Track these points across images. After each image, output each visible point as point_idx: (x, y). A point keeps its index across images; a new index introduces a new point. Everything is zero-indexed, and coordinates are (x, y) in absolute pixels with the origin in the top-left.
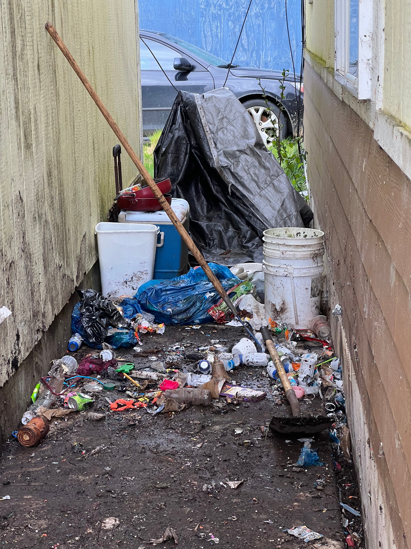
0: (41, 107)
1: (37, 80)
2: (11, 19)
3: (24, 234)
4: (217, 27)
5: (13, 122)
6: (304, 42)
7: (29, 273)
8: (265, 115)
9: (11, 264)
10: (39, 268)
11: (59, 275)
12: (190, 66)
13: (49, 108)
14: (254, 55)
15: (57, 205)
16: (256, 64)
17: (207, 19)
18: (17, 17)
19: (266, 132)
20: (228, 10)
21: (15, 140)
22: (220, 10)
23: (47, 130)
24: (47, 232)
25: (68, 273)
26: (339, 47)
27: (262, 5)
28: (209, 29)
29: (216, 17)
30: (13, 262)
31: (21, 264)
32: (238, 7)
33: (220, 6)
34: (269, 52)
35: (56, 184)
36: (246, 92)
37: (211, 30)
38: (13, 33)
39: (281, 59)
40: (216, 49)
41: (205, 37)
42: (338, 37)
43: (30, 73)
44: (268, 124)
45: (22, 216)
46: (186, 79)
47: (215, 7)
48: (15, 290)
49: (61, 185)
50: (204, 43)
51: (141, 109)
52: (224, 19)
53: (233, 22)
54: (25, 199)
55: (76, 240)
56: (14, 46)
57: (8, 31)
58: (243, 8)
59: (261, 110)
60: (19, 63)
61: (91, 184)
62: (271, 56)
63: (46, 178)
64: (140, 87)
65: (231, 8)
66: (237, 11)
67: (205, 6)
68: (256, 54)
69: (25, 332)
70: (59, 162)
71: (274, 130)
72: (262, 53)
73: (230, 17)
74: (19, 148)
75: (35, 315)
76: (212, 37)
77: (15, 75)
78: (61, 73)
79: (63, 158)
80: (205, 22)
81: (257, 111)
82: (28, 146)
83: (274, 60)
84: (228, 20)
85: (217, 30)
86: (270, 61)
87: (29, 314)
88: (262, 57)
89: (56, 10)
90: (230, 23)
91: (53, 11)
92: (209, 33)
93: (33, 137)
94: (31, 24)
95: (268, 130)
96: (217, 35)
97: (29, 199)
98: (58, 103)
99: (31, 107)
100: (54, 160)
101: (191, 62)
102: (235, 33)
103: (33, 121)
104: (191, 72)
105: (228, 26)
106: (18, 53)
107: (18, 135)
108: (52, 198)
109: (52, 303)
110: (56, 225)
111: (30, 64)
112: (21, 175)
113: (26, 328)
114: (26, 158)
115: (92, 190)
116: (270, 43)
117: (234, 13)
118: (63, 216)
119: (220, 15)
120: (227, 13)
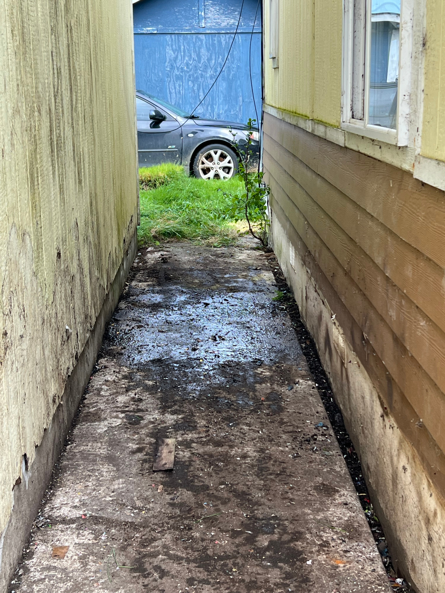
0: (86, 149)
1: (84, 128)
2: (70, 78)
3: (79, 253)
4: (179, 86)
5: (72, 162)
7: (82, 285)
8: (223, 157)
9: (73, 277)
10: (87, 280)
11: (98, 285)
12: (162, 116)
13: (90, 151)
14: (209, 108)
15: (95, 229)
16: (211, 115)
17: (172, 79)
18: (73, 78)
19: (223, 170)
20: (188, 72)
21: (73, 177)
22: (182, 72)
23: (89, 168)
24: (91, 251)
25: (102, 283)
27: (215, 69)
28: (173, 87)
29: (179, 78)
30: (74, 276)
31: (78, 277)
32: (196, 70)
33: (182, 68)
34: (221, 106)
35: (95, 212)
36: (207, 138)
37: (175, 88)
38: (71, 89)
39: (230, 111)
40: (179, 103)
41: (170, 93)
43: (80, 122)
44: (225, 163)
45: (77, 238)
46: (159, 127)
47: (178, 70)
48: (75, 298)
49: (97, 213)
50: (169, 98)
51: (137, 150)
52: (185, 79)
53: (193, 82)
54: (79, 224)
55: (106, 257)
56: (72, 101)
57: (69, 88)
58: (200, 70)
59: (219, 152)
60: (74, 114)
61: (113, 211)
62: (223, 109)
63: (89, 207)
64: (136, 133)
65: (191, 70)
66: (196, 73)
67: (171, 69)
68: (211, 108)
69: (81, 332)
70: (96, 194)
71: (229, 168)
72: (216, 107)
73: (190, 78)
74: (76, 183)
75: (86, 317)
76: (176, 93)
77: (72, 124)
78: (96, 122)
79: (99, 191)
80: (170, 81)
81: (216, 153)
82: (80, 182)
83: (225, 112)
84: (189, 80)
85: (179, 87)
86: (222, 114)
87: (83, 316)
88: (216, 110)
89: (93, 72)
90: (190, 83)
91: (91, 72)
92: (174, 91)
93: (83, 174)
94: (80, 83)
95: (224, 168)
96: (180, 92)
97: (81, 225)
98: (95, 147)
99: (81, 150)
100: (93, 192)
101: (163, 113)
102: (194, 91)
103: (82, 161)
104: (163, 122)
105: (188, 85)
106: (74, 107)
107: (75, 173)
108: (93, 223)
109: (94, 308)
110: (95, 245)
111: (80, 115)
112: (77, 205)
113: (81, 328)
114: (79, 191)
115: (113, 216)
116: (222, 99)
117: (193, 75)
118: (99, 237)
119: (182, 76)
120: (188, 74)
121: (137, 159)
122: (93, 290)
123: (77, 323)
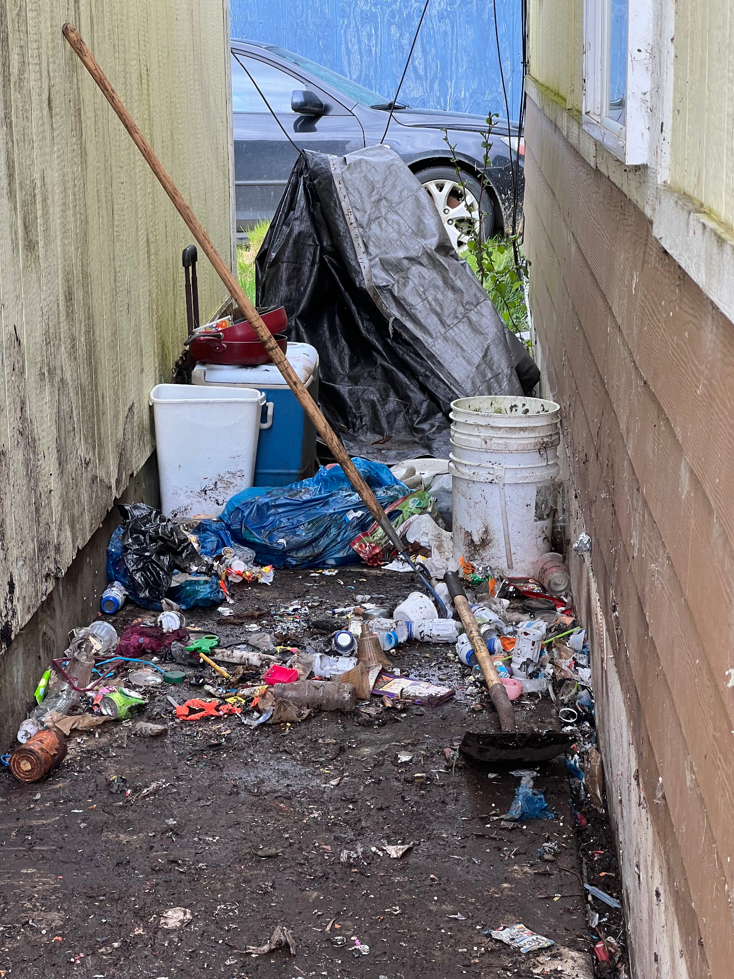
0: (54, 176)
1: (47, 127)
2: (2, 16)
3: (23, 403)
4: (369, 36)
5: (5, 202)
6: (525, 63)
7: (32, 473)
8: (455, 196)
10: (49, 464)
11: (87, 476)
12: (321, 105)
13: (69, 177)
14: (436, 86)
15: (81, 351)
16: (439, 103)
17: (353, 22)
19: (456, 226)
21: (7, 234)
22: (375, 5)
23: (64, 217)
24: (65, 400)
25: (101, 473)
26: (590, 71)
28: (354, 40)
29: (368, 18)
30: (3, 453)
31: (17, 458)
34: (463, 82)
35: (80, 315)
36: (421, 154)
37: (359, 42)
38: (4, 41)
39: (483, 94)
40: (367, 76)
41: (349, 52)
42: (589, 53)
43: (35, 114)
44: (459, 211)
45: (19, 371)
46: (314, 130)
48: (7, 503)
49: (89, 316)
50: (346, 64)
51: (232, 181)
53: (399, 27)
54: (24, 341)
55: (116, 415)
56: (6, 65)
59: (448, 185)
60: (14, 95)
61: (144, 314)
62: (467, 89)
63: (62, 302)
64: (231, 142)
65: (395, 1)
68: (439, 85)
69: (25, 579)
70: (85, 276)
71: (470, 222)
72: (450, 84)
73: (394, 18)
74: (15, 248)
75: (42, 548)
76: (361, 53)
77: (7, 116)
78: (90, 114)
79: (94, 267)
80: (348, 26)
81: (441, 188)
82: (31, 246)
83: (471, 96)
84: (390, 24)
85: (369, 40)
86: (464, 99)
87: (32, 546)
88: (451, 90)
90: (393, 29)
91: (77, 2)
92: (356, 47)
93: (40, 229)
94: (37, 25)
95: (460, 222)
96: (370, 50)
97: (32, 340)
98: (84, 169)
99: (37, 176)
100: (77, 271)
101: (324, 100)
102: (401, 47)
103: (39, 198)
104: (323, 119)
105: (389, 35)
106: (14, 78)
107: (13, 225)
108: (73, 339)
109: (73, 527)
110: (81, 387)
111: (35, 97)
112: (18, 297)
113: (26, 570)
114: (25, 267)
115: (145, 326)
116: (465, 65)
117: (400, 11)
118: (93, 372)
119: (375, 15)
120: (388, 11)
121: (233, 201)
122: (70, 486)
123: (10, 559)
